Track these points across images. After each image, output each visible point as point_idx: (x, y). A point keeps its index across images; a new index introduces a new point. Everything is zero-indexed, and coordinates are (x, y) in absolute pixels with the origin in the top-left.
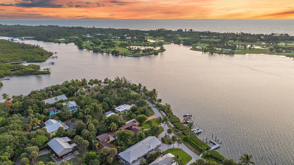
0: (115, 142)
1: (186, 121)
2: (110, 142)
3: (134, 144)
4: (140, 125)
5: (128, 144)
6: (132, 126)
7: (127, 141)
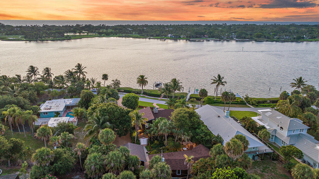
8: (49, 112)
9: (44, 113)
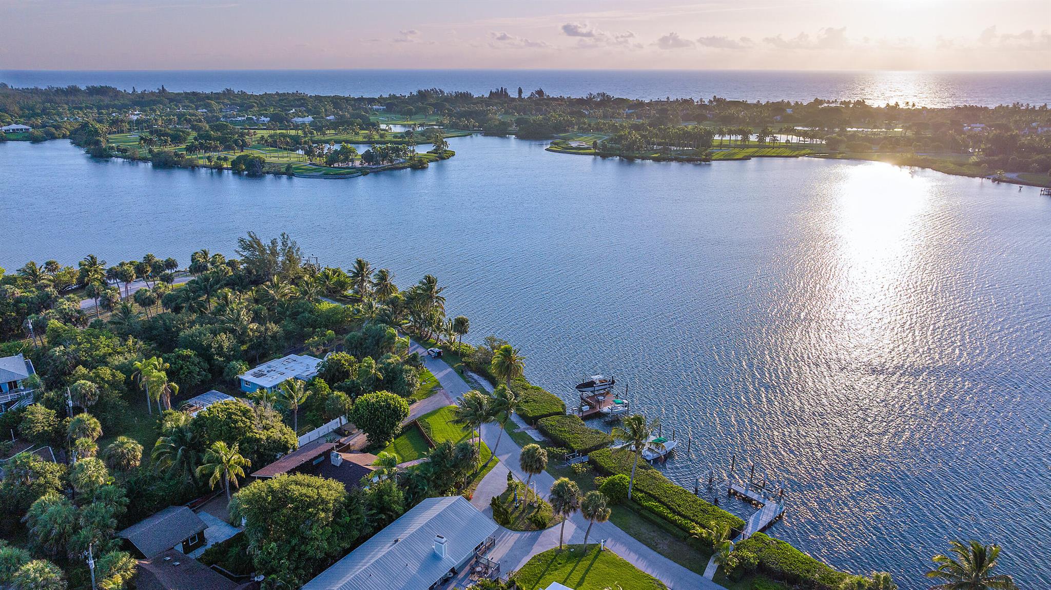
0: (235, 550)
1: (592, 407)
2: (207, 553)
3: (346, 552)
4: (372, 448)
5: (311, 553)
6: (327, 454)
7: (304, 540)
8: (253, 383)
9: (247, 382)
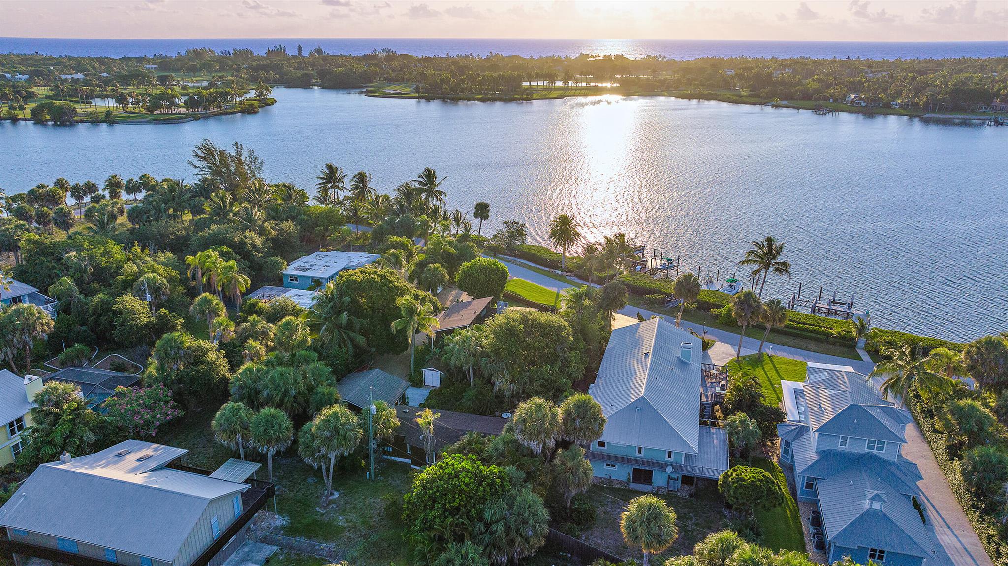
6: (488, 307)
8: (304, 276)
9: (292, 277)
